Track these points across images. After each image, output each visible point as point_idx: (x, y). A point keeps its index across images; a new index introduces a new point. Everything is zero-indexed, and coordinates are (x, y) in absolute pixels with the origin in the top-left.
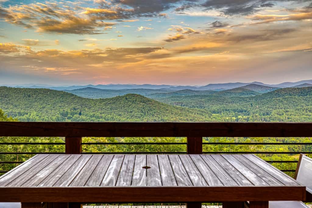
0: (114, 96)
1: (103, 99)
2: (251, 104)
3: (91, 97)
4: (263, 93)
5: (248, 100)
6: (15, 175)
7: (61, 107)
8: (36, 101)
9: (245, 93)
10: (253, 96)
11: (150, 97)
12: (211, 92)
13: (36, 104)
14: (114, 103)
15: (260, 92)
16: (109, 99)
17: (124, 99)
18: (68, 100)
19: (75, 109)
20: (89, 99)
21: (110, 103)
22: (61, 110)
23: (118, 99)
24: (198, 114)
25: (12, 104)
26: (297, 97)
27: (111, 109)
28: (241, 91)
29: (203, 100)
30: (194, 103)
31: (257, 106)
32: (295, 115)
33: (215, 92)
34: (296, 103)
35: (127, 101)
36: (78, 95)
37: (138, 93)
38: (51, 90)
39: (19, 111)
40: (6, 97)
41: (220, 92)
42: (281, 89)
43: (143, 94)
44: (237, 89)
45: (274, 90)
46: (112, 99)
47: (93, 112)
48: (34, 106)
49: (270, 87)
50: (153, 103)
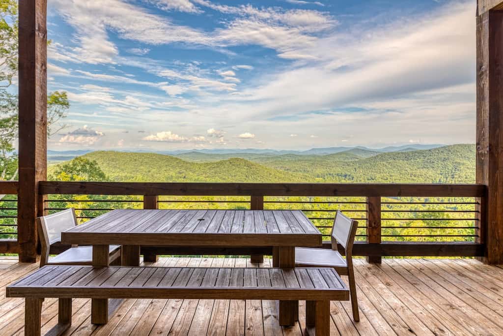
0: (218, 161)
1: (207, 164)
2: (355, 169)
3: (196, 161)
4: (366, 157)
5: (351, 164)
6: (90, 224)
7: (166, 171)
8: (142, 165)
9: (348, 157)
10: (356, 160)
11: (253, 162)
12: (314, 156)
13: (142, 167)
14: (218, 167)
15: (364, 157)
16: (213, 163)
17: (228, 163)
18: (173, 164)
19: (180, 173)
20: (193, 164)
21: (214, 168)
22: (166, 174)
23: (222, 163)
24: (301, 178)
25: (119, 168)
26: (401, 161)
27: (215, 173)
28: (345, 156)
29: (306, 164)
30: (297, 167)
31: (361, 171)
32: (400, 180)
33: (318, 156)
34: (400, 167)
35: (231, 165)
36: (183, 159)
37: (241, 158)
38: (157, 154)
39: (124, 175)
40: (113, 161)
41: (324, 156)
42: (385, 153)
43: (246, 158)
44: (341, 153)
45: (378, 154)
46: (217, 163)
47: (198, 176)
48: (140, 171)
49: (373, 152)
50: (257, 167)
